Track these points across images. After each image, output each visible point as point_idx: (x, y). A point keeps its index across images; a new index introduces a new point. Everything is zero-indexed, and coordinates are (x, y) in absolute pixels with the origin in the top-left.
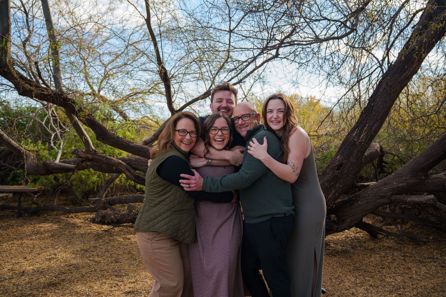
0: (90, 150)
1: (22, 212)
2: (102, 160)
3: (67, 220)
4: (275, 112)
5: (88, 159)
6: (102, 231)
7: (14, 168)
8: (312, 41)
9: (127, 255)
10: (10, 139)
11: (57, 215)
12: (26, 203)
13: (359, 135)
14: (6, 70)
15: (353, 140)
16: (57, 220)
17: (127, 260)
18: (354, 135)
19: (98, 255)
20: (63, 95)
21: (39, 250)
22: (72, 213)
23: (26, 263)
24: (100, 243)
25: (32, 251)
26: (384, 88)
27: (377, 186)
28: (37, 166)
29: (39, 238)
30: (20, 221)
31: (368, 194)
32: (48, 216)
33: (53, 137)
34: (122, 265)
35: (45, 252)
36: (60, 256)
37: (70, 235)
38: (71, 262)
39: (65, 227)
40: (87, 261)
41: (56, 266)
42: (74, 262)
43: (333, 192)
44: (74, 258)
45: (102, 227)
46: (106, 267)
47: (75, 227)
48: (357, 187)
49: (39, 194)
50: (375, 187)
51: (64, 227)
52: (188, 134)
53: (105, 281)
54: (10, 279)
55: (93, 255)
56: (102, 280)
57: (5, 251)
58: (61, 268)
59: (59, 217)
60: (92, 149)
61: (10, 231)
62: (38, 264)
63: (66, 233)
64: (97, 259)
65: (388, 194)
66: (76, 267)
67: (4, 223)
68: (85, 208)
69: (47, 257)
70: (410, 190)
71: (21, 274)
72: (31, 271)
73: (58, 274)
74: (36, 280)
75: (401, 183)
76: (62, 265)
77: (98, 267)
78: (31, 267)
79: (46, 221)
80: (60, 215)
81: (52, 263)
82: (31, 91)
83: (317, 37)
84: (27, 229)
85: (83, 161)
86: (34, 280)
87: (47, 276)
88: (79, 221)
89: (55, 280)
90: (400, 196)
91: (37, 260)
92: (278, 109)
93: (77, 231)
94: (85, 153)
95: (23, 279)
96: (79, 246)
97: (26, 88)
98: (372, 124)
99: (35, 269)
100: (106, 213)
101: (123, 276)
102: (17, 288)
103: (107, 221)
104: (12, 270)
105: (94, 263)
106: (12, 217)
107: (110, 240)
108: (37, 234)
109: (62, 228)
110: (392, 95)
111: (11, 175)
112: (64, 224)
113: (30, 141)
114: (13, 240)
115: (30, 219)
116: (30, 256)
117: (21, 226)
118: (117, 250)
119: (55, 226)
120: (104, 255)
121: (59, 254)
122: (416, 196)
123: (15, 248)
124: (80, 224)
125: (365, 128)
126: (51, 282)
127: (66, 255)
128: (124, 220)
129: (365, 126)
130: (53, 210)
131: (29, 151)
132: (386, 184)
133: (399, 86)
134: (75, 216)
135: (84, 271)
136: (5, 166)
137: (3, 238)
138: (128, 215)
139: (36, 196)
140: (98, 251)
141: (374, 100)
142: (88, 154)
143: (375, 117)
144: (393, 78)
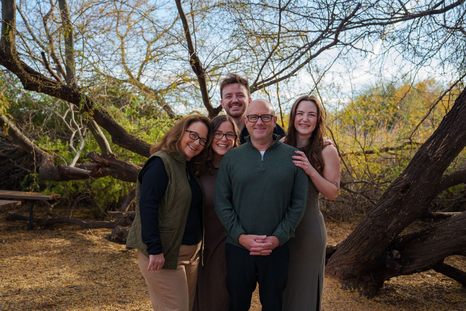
0: (107, 154)
1: (34, 224)
2: (120, 167)
3: (83, 236)
5: (104, 165)
6: (120, 251)
7: (29, 171)
9: (138, 280)
10: (24, 136)
11: (73, 230)
12: (40, 214)
13: (434, 149)
14: (9, 61)
15: (425, 154)
16: (71, 236)
17: (136, 286)
18: (428, 148)
19: (106, 278)
20: (73, 90)
21: (42, 267)
22: (91, 228)
23: (25, 281)
24: (112, 264)
25: (35, 268)
27: (461, 218)
28: (52, 169)
29: (46, 255)
30: (29, 235)
31: (448, 227)
32: (63, 230)
33: (73, 135)
34: (129, 291)
35: (49, 270)
36: (63, 276)
37: (81, 254)
38: (74, 283)
39: (79, 244)
40: (92, 283)
41: (56, 287)
42: (77, 283)
43: (395, 220)
44: (78, 279)
45: (121, 247)
46: (111, 292)
47: (90, 244)
48: (431, 216)
49: (56, 204)
51: (77, 244)
53: (105, 306)
54: (4, 296)
55: (101, 277)
56: (102, 305)
57: (5, 267)
58: (61, 289)
59: (74, 232)
60: (109, 152)
61: (15, 245)
62: (38, 283)
63: (77, 251)
64: (103, 282)
66: (78, 290)
67: (11, 235)
68: (105, 223)
69: (49, 276)
71: (17, 292)
72: (28, 290)
73: (57, 295)
74: (31, 300)
76: (63, 286)
77: (102, 290)
78: (30, 286)
79: (59, 236)
80: (76, 230)
81: (53, 284)
82: (37, 85)
84: (36, 243)
85: (98, 167)
86: (29, 299)
87: (43, 297)
88: (96, 238)
89: (51, 302)
91: (38, 279)
93: (91, 250)
94: (101, 157)
95: (17, 298)
96: (88, 266)
97: (31, 82)
98: (454, 134)
99: (33, 288)
100: (124, 229)
101: (127, 303)
102: (9, 307)
104: (8, 287)
105: (99, 286)
106: (21, 229)
107: (125, 262)
108: (45, 250)
109: (74, 245)
111: (25, 180)
112: (79, 240)
113: (48, 138)
114: (16, 255)
115: (41, 233)
116: (32, 273)
117: (30, 240)
118: (129, 274)
119: (68, 243)
120: (113, 279)
121: (64, 274)
123: (16, 264)
124: (96, 242)
125: (444, 140)
126: (46, 303)
127: (71, 275)
129: (444, 137)
130: (69, 224)
131: (46, 151)
134: (94, 232)
135: (85, 294)
136: (18, 168)
137: (7, 252)
139: (52, 206)
140: (107, 273)
141: (461, 102)
142: (104, 158)
143: (460, 125)
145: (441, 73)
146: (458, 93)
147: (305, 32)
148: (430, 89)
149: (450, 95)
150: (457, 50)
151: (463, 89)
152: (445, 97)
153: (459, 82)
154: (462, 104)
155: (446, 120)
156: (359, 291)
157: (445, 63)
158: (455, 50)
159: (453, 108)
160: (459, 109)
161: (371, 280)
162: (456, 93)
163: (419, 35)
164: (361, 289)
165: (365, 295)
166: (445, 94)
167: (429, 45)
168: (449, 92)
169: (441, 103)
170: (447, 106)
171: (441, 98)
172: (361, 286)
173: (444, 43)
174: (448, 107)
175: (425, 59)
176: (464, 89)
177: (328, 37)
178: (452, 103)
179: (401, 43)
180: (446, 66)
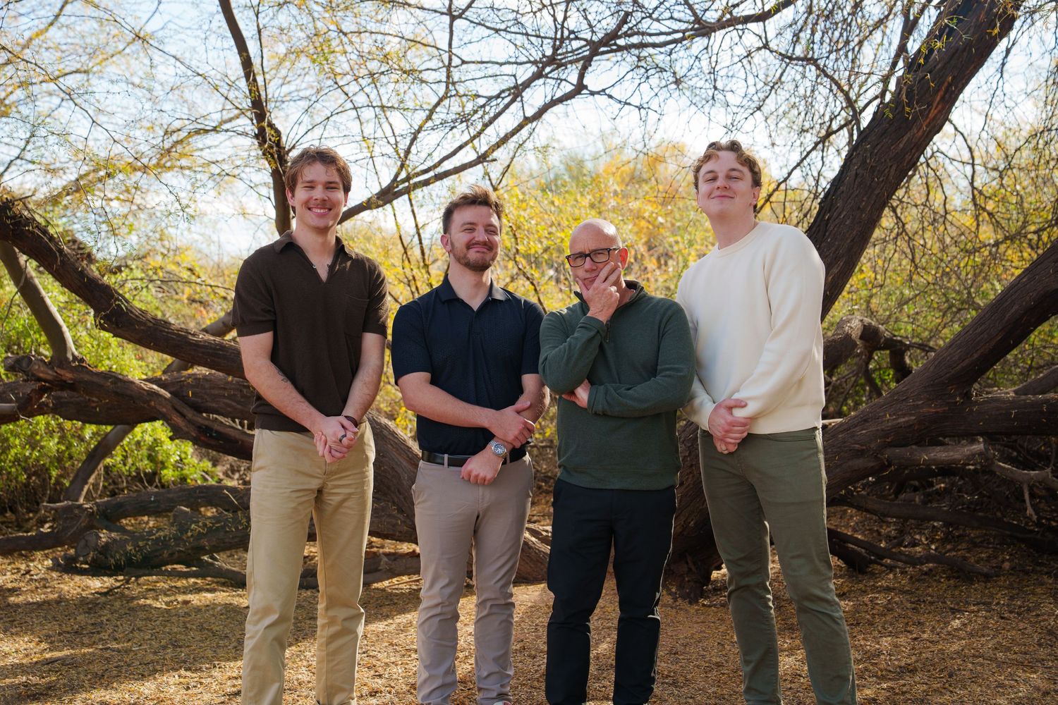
0: (67, 359)
2: (102, 386)
5: (60, 385)
8: (684, 32)
9: (197, 633)
20: (10, 209)
26: (857, 175)
27: (845, 427)
50: (841, 429)
55: (102, 640)
58: (27, 669)
60: (73, 354)
64: (116, 646)
65: (873, 446)
70: (928, 433)
75: (904, 415)
83: (698, 20)
85: (42, 391)
90: (903, 449)
94: (50, 365)
103: (112, 561)
105: (115, 653)
110: (876, 192)
122: (942, 448)
128: (166, 554)
132: (866, 421)
133: (894, 168)
138: (177, 539)
141: (832, 205)
142: (63, 368)
143: (833, 249)
144: (879, 147)
154: (833, 210)
156: (670, 593)
160: (829, 219)
161: (690, 570)
164: (674, 590)
165: (684, 598)
166: (777, 188)
172: (670, 584)
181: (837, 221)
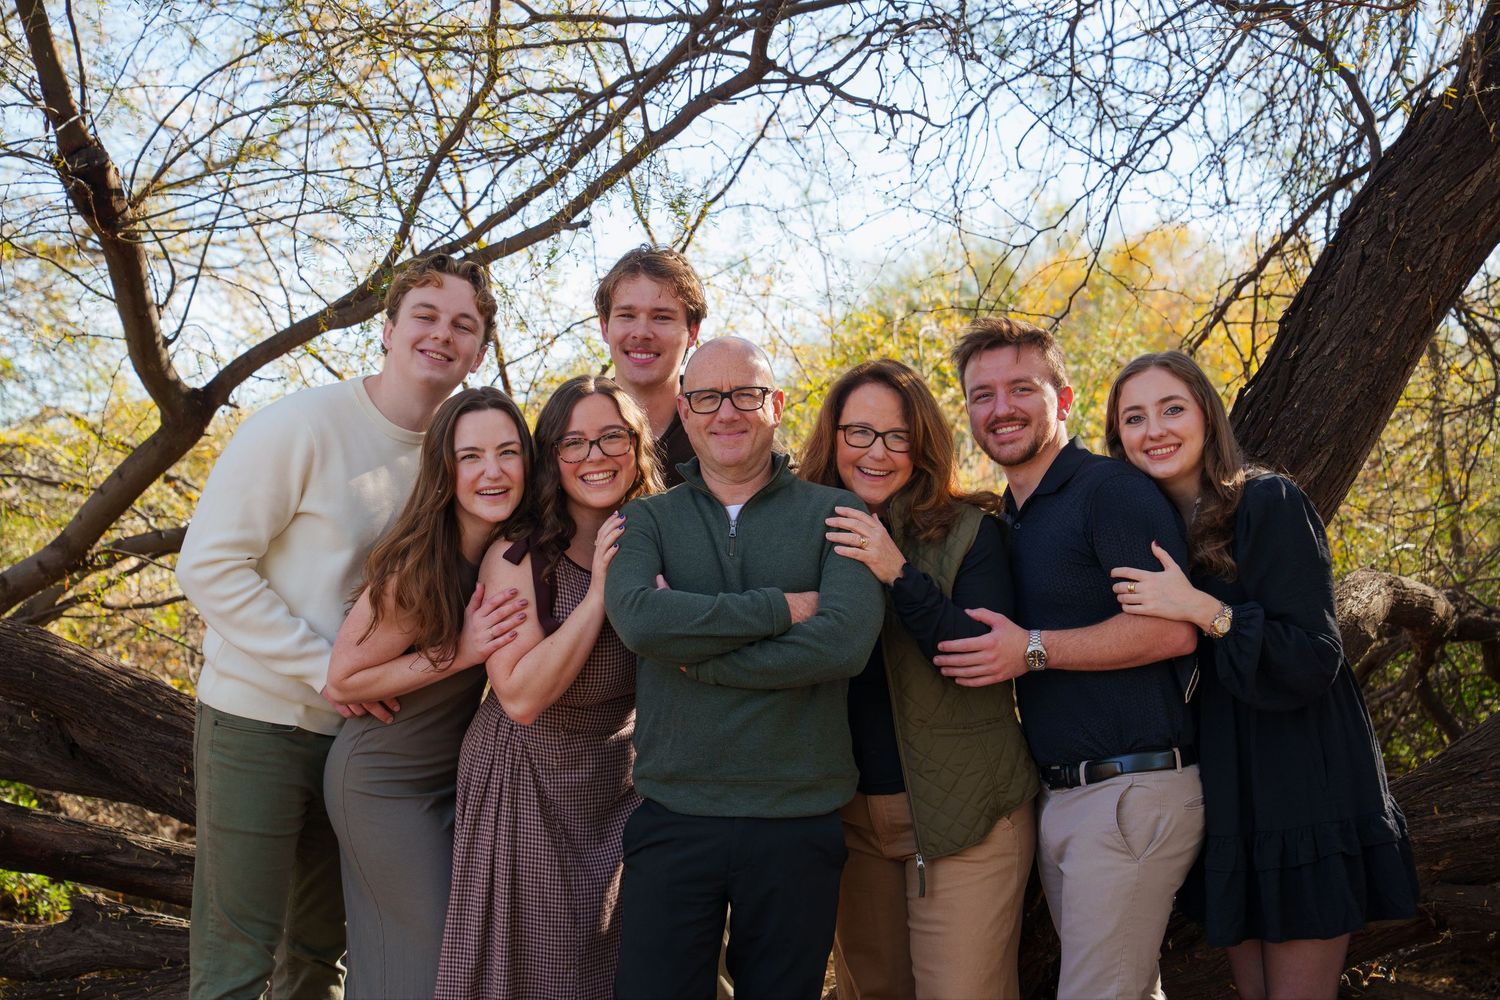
4: (490, 455)
52: (880, 439)
75: (1474, 811)
92: (499, 443)
141: (1306, 325)
143: (1306, 425)
144: (1416, 196)
145: (1212, 201)
146: (1290, 288)
147: (615, 22)
148: (1169, 273)
149: (1256, 296)
150: (1272, 102)
151: (1309, 271)
152: (1236, 306)
153: (1292, 239)
154: (1308, 337)
155: (1250, 407)
157: (1229, 154)
158: (1264, 100)
159: (1271, 354)
160: (1296, 357)
162: (1281, 290)
163: (1110, 33)
166: (1236, 294)
167: (1155, 79)
168: (1252, 285)
169: (1224, 334)
170: (1246, 349)
171: (1220, 313)
173: (1218, 71)
174: (1254, 352)
175: (1143, 140)
176: (1315, 269)
177: (717, 48)
178: (1268, 335)
179: (1036, 68)
180: (1231, 170)
181: (1315, 363)
